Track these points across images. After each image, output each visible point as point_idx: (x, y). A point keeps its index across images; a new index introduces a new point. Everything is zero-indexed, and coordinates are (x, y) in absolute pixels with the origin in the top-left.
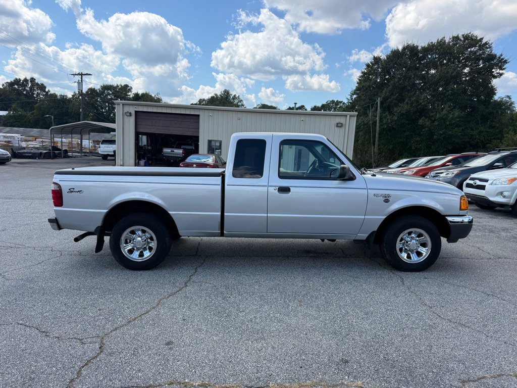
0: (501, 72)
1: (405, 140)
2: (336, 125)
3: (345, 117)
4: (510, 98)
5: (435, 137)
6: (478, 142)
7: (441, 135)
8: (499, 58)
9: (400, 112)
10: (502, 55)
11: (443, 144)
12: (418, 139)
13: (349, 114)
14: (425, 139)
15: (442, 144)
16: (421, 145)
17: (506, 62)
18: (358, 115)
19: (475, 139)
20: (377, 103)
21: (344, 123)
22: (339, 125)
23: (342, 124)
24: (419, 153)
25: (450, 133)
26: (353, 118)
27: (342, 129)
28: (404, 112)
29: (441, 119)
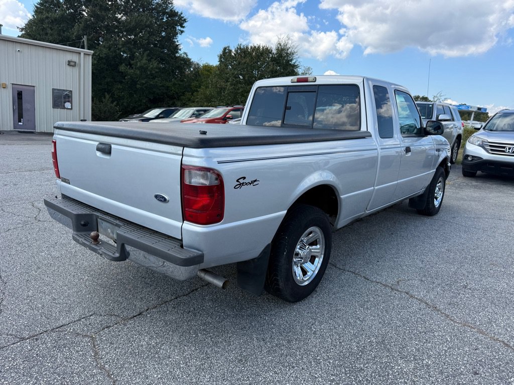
0: (182, 29)
1: (106, 87)
2: (67, 63)
3: (78, 55)
4: (187, 55)
5: (138, 86)
6: (174, 94)
7: (143, 84)
8: (180, 15)
9: (99, 55)
10: (182, 13)
11: (145, 94)
12: (120, 86)
13: (83, 52)
14: (127, 87)
15: (143, 93)
16: (123, 93)
17: (185, 20)
18: (93, 54)
19: (172, 91)
20: (84, 41)
21: (77, 62)
22: (72, 64)
23: (75, 62)
24: (122, 101)
25: (151, 83)
26: (87, 56)
27: (76, 70)
28: (104, 56)
29: (141, 67)
